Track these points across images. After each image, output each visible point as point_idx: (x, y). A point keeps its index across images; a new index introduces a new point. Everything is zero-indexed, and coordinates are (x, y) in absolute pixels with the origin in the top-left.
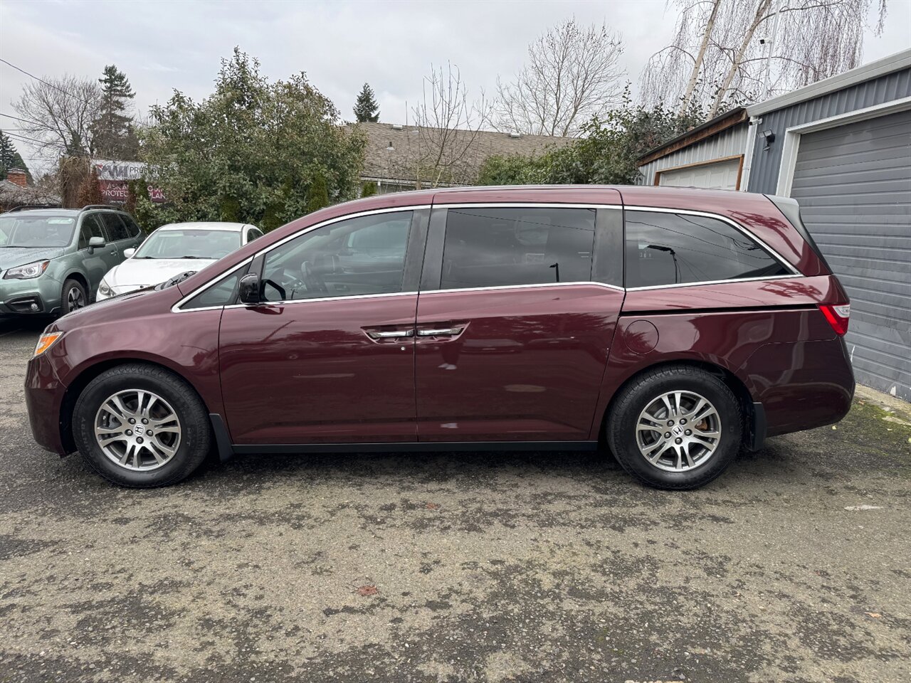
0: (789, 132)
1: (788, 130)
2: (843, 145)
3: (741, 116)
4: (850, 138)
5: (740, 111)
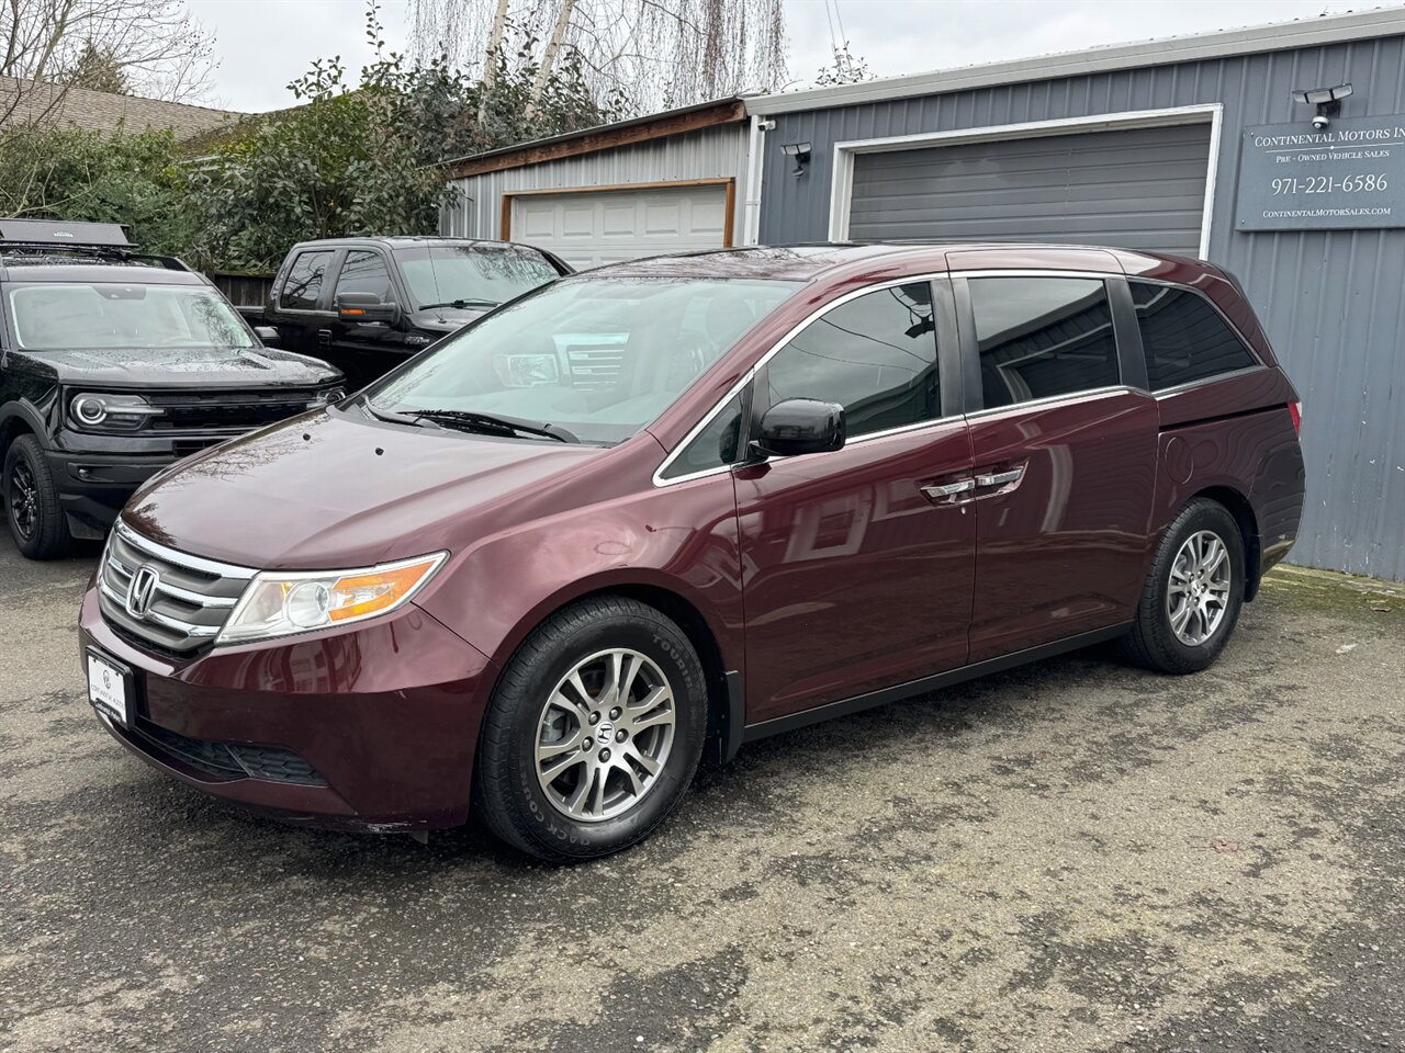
0: (840, 149)
1: (837, 146)
2: (945, 177)
3: (733, 113)
4: (957, 167)
5: (731, 105)
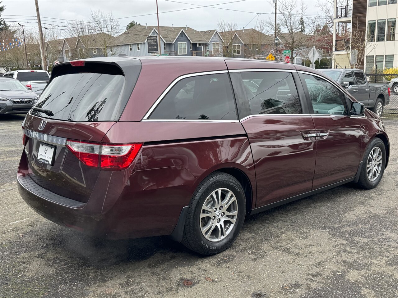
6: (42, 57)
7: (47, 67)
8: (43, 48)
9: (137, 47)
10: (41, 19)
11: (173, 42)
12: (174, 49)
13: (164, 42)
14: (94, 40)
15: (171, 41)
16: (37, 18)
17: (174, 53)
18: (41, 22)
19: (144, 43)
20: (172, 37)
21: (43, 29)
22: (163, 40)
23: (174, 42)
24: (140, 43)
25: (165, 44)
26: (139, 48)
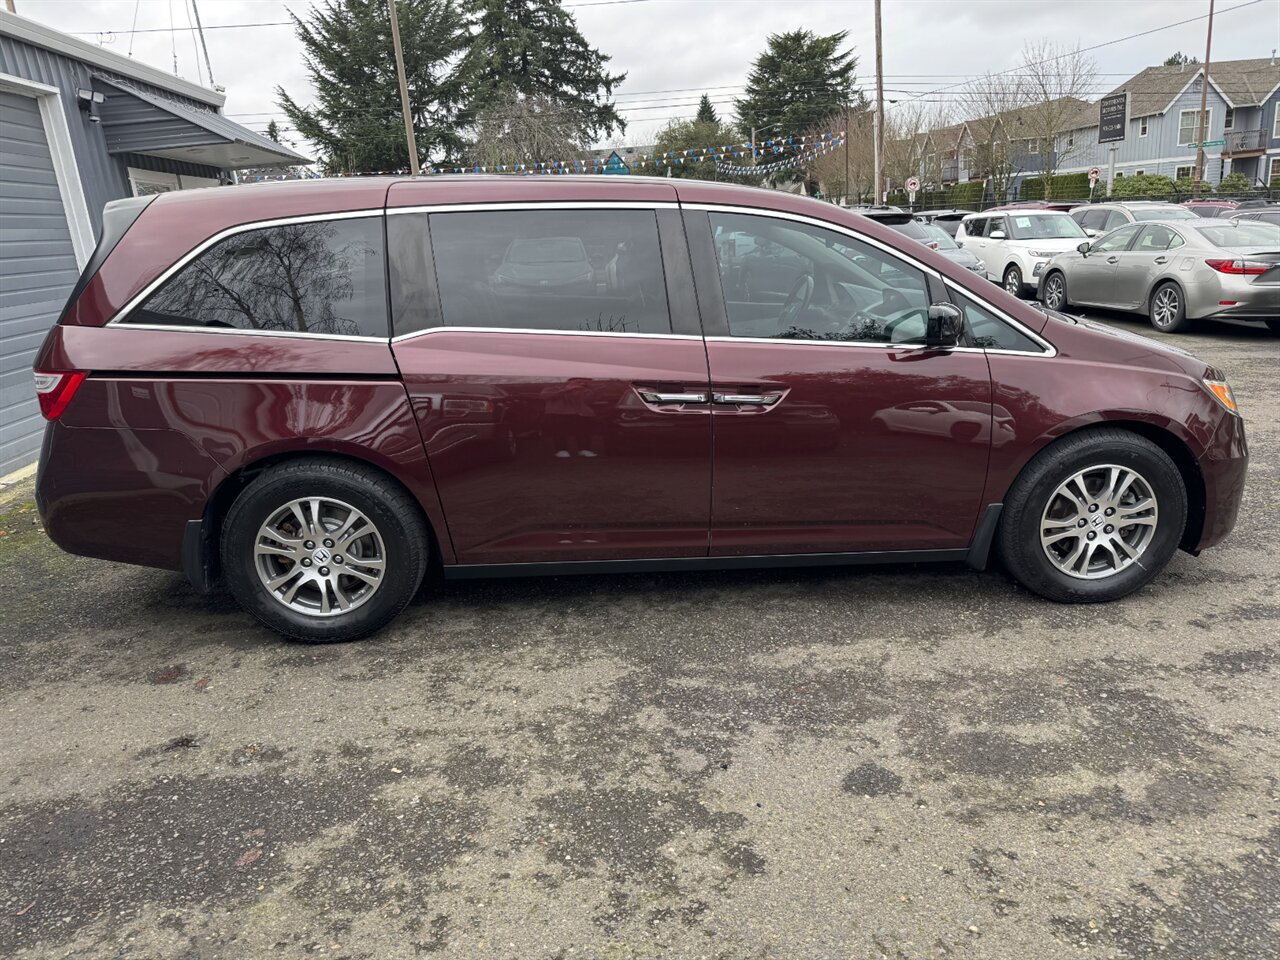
6: (876, 170)
7: (885, 193)
8: (881, 150)
9: (1141, 126)
10: (884, 80)
11: (1260, 101)
12: (1260, 123)
13: (1228, 106)
14: (1020, 119)
15: (1253, 102)
16: (875, 80)
17: (1258, 134)
18: (885, 87)
19: (1161, 115)
20: (1259, 88)
21: (886, 104)
22: (1224, 102)
23: (1263, 102)
24: (1150, 116)
25: (1229, 112)
26: (1144, 130)
